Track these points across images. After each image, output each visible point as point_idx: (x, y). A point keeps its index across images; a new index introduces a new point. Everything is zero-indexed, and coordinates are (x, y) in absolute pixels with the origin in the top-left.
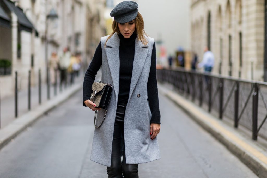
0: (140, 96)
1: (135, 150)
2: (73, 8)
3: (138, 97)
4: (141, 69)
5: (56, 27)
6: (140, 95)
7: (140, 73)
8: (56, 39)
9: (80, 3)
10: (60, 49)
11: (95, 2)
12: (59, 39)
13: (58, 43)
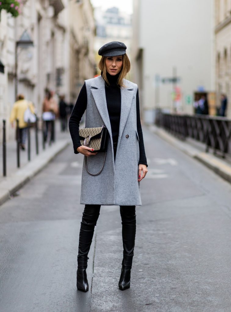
0: (128, 137)
1: (121, 191)
2: (53, 34)
3: (126, 137)
4: (129, 109)
5: (30, 59)
6: (128, 135)
7: (128, 113)
8: (30, 76)
9: (62, 29)
10: (36, 90)
11: (82, 29)
12: (34, 76)
13: (34, 81)
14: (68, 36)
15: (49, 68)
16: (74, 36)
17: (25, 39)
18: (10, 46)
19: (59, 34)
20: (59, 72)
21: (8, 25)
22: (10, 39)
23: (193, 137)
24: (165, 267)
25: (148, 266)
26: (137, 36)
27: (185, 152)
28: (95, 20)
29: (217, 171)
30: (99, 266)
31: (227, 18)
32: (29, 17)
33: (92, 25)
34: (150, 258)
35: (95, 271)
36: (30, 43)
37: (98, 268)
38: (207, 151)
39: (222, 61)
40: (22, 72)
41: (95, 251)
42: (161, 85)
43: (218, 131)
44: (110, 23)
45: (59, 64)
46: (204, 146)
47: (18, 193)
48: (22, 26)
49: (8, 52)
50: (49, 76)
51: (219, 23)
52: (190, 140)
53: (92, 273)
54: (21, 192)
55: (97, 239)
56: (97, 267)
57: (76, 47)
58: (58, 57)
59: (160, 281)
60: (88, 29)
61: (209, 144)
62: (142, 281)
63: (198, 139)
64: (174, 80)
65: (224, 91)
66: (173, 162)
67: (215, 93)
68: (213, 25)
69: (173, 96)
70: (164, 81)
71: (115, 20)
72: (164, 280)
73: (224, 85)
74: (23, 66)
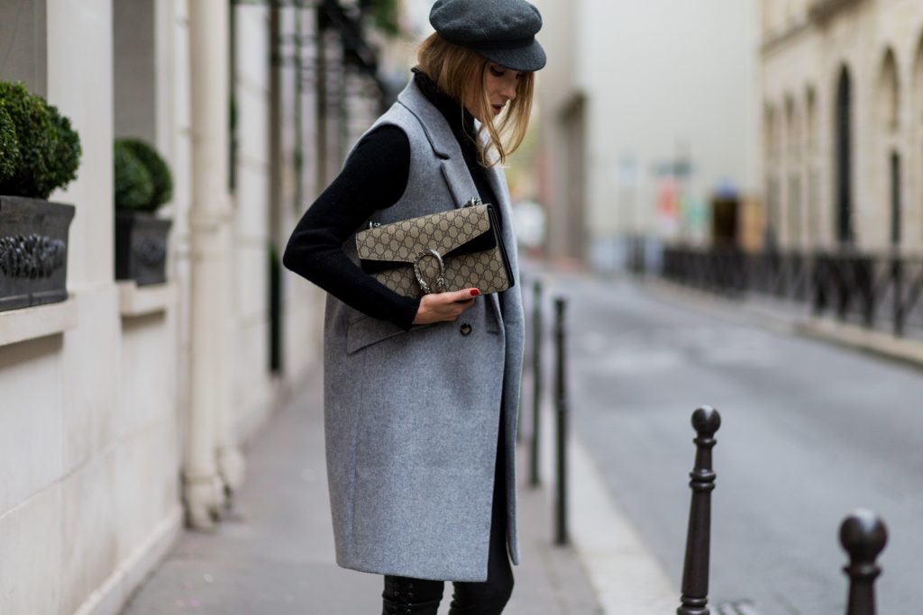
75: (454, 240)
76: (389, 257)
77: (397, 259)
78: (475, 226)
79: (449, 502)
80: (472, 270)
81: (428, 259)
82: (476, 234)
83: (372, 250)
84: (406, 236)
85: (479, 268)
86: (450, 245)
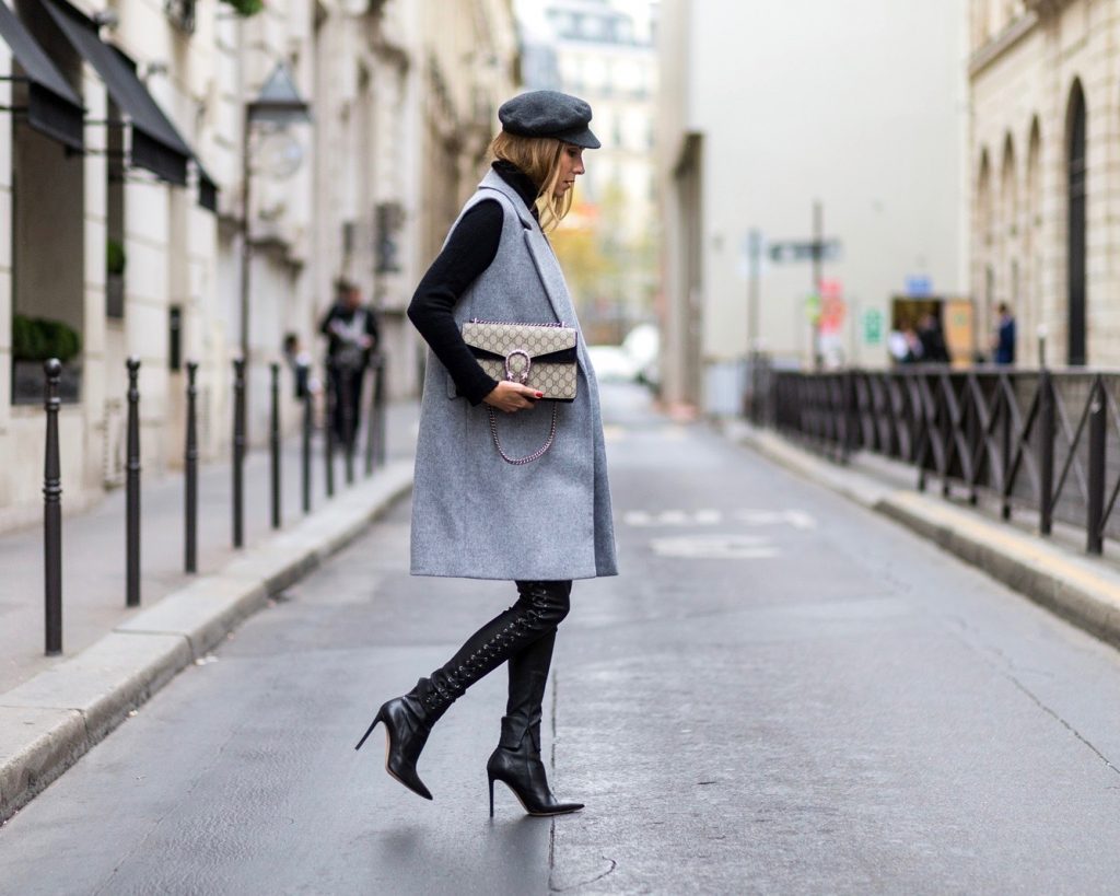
2: (364, 78)
5: (295, 168)
8: (287, 229)
9: (397, 58)
10: (306, 282)
11: (468, 59)
12: (300, 232)
13: (301, 251)
14: (417, 84)
15: (351, 206)
16: (438, 85)
17: (280, 93)
18: (227, 119)
19: (384, 79)
20: (387, 218)
21: (219, 44)
22: (228, 98)
23: (877, 447)
24: (756, 725)
25: (706, 724)
26: (677, 87)
27: (848, 495)
28: (515, 26)
29: (945, 540)
30: (569, 724)
31: (1013, 21)
32: (282, 18)
33: (505, 42)
34: (713, 712)
35: (559, 734)
36: (297, 108)
37: (568, 728)
38: (922, 486)
39: (995, 181)
40: (264, 216)
41: (555, 701)
42: (766, 265)
43: (956, 415)
44: (575, 35)
45: (384, 193)
46: (911, 474)
47: (288, 593)
48: (262, 46)
49: (219, 141)
50: (349, 231)
51: (988, 41)
52: (866, 458)
53: (551, 736)
54: (296, 591)
55: (558, 678)
56: (563, 728)
57: (446, 127)
58: (383, 165)
59: (740, 748)
60: (492, 61)
61: (928, 464)
62: (689, 748)
63: (895, 452)
64: (817, 251)
65: (1002, 293)
66: (800, 519)
67: (972, 302)
68: (962, 49)
69: (812, 311)
70: (776, 253)
71: (591, 26)
72: (750, 746)
73: (1002, 271)
74: (266, 192)
75: (544, 347)
76: (486, 347)
77: (493, 351)
78: (564, 341)
79: (560, 515)
80: (550, 376)
81: (519, 357)
82: (563, 347)
83: (475, 338)
84: (505, 335)
85: (556, 376)
86: (539, 351)
